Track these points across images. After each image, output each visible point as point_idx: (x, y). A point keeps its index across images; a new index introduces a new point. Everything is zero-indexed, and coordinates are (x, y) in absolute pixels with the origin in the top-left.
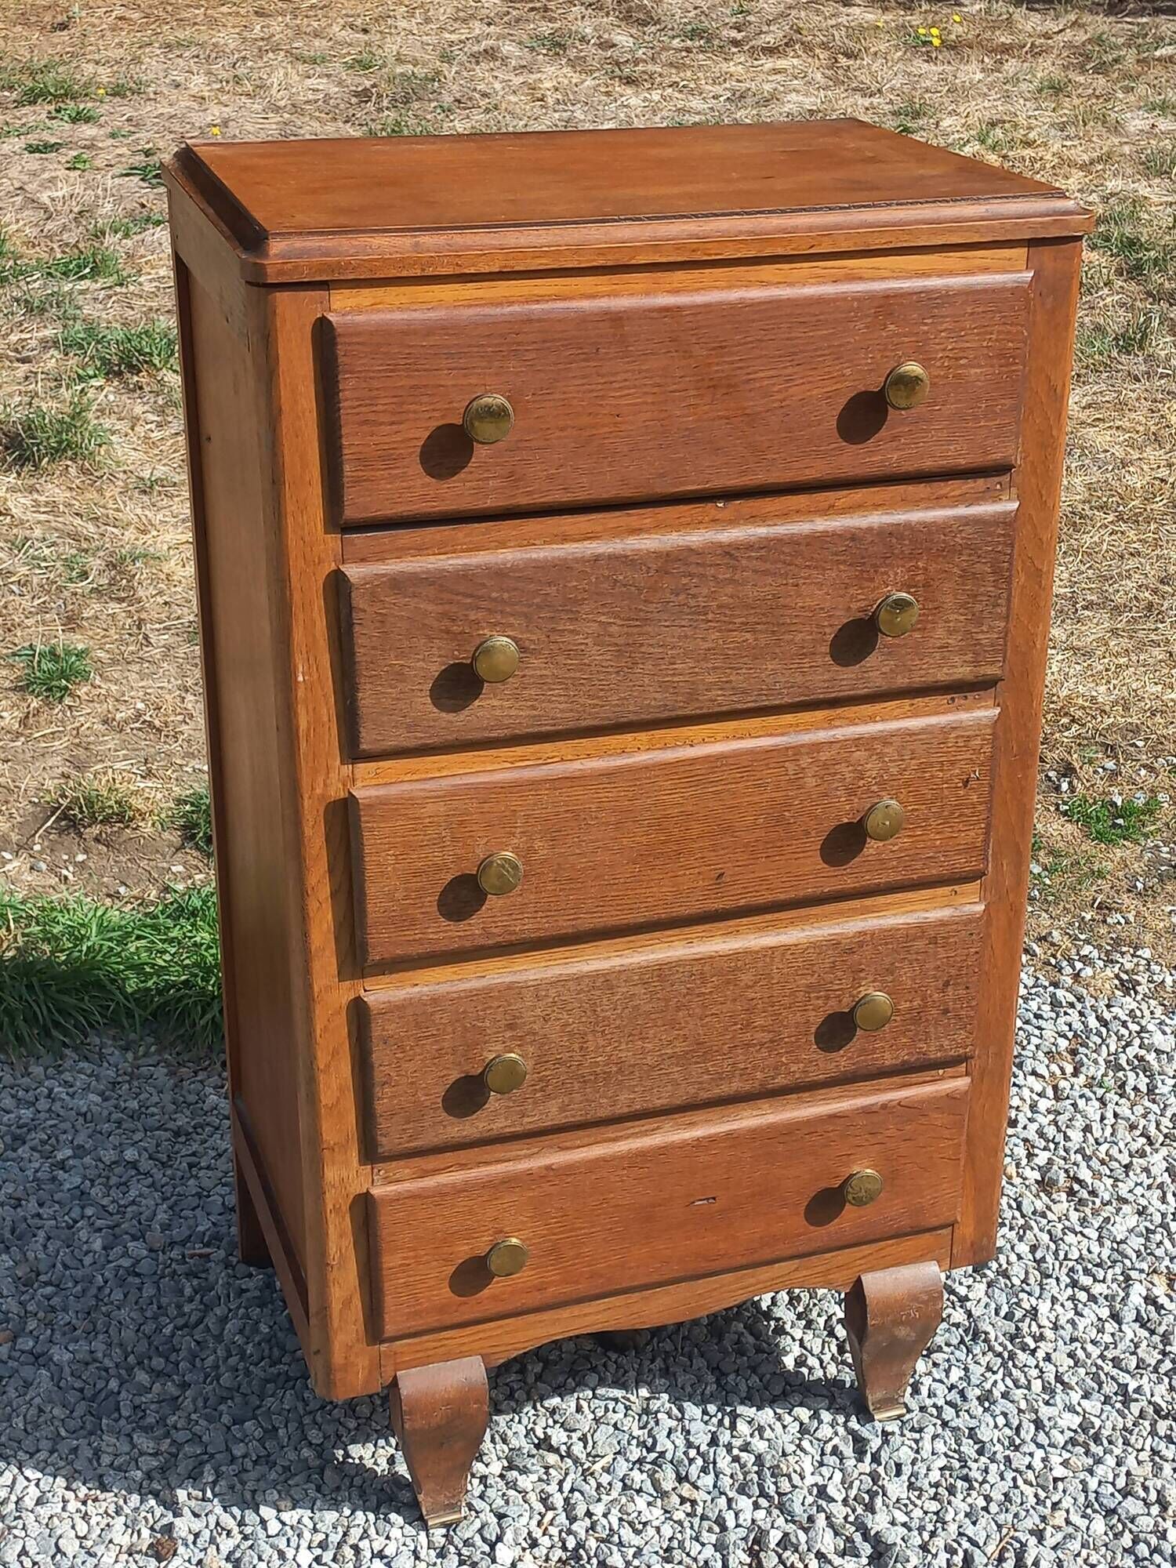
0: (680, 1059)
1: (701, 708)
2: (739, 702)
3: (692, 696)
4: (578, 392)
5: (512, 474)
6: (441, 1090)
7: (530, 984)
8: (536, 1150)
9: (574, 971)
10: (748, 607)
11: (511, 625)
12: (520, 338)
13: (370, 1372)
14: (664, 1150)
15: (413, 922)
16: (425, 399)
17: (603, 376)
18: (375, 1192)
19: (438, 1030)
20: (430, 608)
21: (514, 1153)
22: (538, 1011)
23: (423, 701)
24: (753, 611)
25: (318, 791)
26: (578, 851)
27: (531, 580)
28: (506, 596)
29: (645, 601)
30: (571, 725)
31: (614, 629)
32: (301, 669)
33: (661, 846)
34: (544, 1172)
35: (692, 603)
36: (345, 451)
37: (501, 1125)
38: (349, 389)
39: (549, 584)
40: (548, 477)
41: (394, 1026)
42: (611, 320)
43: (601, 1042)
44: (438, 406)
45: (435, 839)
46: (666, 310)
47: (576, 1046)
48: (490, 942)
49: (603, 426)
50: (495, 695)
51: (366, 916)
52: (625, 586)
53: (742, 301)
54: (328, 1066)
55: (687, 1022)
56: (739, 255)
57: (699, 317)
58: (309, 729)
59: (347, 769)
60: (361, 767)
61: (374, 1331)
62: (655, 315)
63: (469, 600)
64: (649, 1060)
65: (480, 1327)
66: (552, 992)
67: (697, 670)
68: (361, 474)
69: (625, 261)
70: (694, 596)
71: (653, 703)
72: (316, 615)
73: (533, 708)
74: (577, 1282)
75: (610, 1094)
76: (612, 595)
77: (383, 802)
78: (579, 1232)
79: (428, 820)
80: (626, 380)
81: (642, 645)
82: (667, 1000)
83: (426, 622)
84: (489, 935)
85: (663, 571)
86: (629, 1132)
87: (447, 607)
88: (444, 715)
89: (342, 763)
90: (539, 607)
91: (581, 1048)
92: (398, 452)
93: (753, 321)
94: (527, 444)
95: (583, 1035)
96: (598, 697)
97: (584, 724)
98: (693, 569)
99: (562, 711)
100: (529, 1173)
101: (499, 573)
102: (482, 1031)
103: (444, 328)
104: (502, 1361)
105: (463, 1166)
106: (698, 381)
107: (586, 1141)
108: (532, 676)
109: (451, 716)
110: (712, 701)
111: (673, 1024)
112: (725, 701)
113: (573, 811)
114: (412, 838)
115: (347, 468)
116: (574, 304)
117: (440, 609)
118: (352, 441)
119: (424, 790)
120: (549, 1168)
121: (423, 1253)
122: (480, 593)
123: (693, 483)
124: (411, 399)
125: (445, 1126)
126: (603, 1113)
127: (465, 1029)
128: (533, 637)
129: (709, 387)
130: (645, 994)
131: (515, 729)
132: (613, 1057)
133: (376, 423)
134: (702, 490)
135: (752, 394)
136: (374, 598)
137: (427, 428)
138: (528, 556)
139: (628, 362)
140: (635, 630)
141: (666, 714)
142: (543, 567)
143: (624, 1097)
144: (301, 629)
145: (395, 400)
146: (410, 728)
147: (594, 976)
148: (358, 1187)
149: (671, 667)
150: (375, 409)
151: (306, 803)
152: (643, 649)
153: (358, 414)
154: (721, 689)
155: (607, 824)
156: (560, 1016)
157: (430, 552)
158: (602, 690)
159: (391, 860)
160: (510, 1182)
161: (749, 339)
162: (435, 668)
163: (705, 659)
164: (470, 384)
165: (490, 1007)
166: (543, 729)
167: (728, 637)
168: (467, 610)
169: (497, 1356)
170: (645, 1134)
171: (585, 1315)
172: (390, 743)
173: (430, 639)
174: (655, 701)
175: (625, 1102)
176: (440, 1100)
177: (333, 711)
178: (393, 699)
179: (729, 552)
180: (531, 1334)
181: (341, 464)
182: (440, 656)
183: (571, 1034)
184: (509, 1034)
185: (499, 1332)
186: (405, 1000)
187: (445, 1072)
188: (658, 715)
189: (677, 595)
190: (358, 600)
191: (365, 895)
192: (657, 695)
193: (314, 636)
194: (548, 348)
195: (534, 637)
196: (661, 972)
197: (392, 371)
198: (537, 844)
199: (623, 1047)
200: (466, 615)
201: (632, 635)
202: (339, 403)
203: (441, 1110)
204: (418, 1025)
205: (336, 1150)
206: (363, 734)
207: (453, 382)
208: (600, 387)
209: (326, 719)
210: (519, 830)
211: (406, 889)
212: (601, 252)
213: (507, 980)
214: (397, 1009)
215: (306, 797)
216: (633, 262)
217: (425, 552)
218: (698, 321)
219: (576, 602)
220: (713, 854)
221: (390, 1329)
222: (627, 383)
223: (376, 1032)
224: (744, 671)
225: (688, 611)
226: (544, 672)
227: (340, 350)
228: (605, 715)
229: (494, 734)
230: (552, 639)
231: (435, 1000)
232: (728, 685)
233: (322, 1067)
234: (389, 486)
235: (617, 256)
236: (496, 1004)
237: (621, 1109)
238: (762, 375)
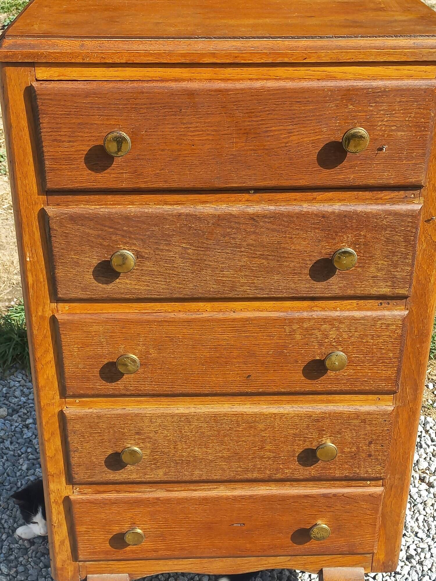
0: (227, 459)
1: (238, 295)
2: (259, 294)
3: (233, 288)
4: (170, 132)
5: (135, 172)
6: (103, 458)
7: (147, 415)
8: (155, 489)
9: (170, 412)
10: (264, 246)
11: (135, 244)
12: (137, 101)
13: (74, 573)
14: (217, 500)
15: (88, 379)
16: (87, 130)
17: (184, 124)
18: (72, 497)
19: (101, 430)
20: (91, 232)
21: (143, 489)
22: (152, 428)
23: (89, 277)
24: (266, 249)
25: (40, 314)
26: (172, 356)
27: (144, 223)
28: (131, 229)
29: (207, 239)
30: (168, 296)
31: (190, 251)
32: (28, 255)
33: (217, 359)
34: (156, 501)
35: (233, 241)
36: (45, 154)
37: (134, 477)
38: (45, 122)
39: (155, 226)
40: (155, 174)
41: (79, 426)
42: (188, 95)
43: (185, 446)
44: (94, 134)
45: (98, 342)
46: (219, 91)
47: (172, 447)
48: (128, 393)
49: (185, 150)
50: (127, 278)
51: (64, 374)
52: (196, 230)
53: (263, 88)
54: (49, 439)
55: (229, 443)
56: (262, 61)
57: (238, 96)
58: (33, 284)
59: (54, 305)
60: (61, 305)
61: (75, 556)
62: (213, 93)
63: (111, 230)
64: (210, 457)
65: (128, 562)
66: (159, 421)
67: (235, 275)
68: (55, 166)
69: (196, 61)
70: (234, 238)
71: (212, 290)
72: (34, 229)
73: (148, 286)
74: (174, 551)
75: (190, 470)
76: (189, 234)
77: (71, 322)
78: (174, 529)
79: (94, 333)
80: (197, 127)
81: (205, 260)
82: (219, 431)
83: (89, 238)
84: (127, 390)
85: (217, 225)
86: (202, 488)
87: (100, 232)
88: (100, 285)
89: (51, 302)
90: (149, 236)
91: (175, 448)
92: (73, 156)
93: (270, 99)
94: (143, 157)
95: (175, 442)
96: (182, 284)
97: (175, 296)
98: (233, 224)
99: (163, 289)
100: (148, 500)
101: (127, 218)
102: (123, 434)
103: (95, 94)
104: (139, 578)
105: (118, 492)
106: (238, 130)
107: (179, 489)
108: (146, 270)
109: (104, 286)
110: (245, 292)
111: (222, 443)
112: (251, 292)
113: (169, 337)
114: (85, 341)
115: (47, 162)
116: (167, 84)
117: (96, 233)
118: (48, 149)
119: (92, 319)
120: (158, 499)
121: (96, 527)
122: (117, 227)
123: (236, 183)
124: (79, 130)
125: (106, 474)
126: (185, 478)
127: (115, 432)
128: (145, 251)
129: (244, 133)
130: (207, 427)
131: (138, 295)
132: (191, 454)
133: (60, 141)
134: (241, 187)
135: (269, 138)
136: (61, 224)
137: (88, 145)
138: (143, 210)
139: (198, 118)
140: (201, 253)
141: (219, 296)
142: (151, 217)
143: (197, 472)
144: (27, 236)
145: (70, 130)
146: (83, 289)
147: (181, 416)
148: (65, 494)
149: (221, 273)
150: (60, 133)
151: (34, 319)
152: (206, 263)
153: (51, 136)
154: (249, 286)
155: (187, 345)
156: (163, 432)
157: (93, 204)
158: (184, 281)
159: (76, 350)
160: (138, 502)
161: (267, 109)
162: (94, 262)
163: (240, 270)
164: (110, 124)
165: (127, 424)
166: (153, 296)
167: (252, 261)
168: (111, 234)
169: (136, 575)
170: (210, 490)
171: (180, 565)
172: (73, 296)
173: (92, 247)
174: (213, 288)
175: (197, 474)
176: (103, 462)
177: (45, 276)
178: (74, 275)
179: (253, 218)
180: (153, 568)
181: (44, 160)
182: (97, 256)
183: (169, 440)
184: (137, 437)
185: (137, 565)
186: (84, 415)
187: (106, 450)
188: (214, 296)
189: (224, 237)
190: (53, 226)
191: (64, 364)
192: (214, 286)
193: (34, 240)
194: (153, 108)
195: (147, 251)
196: (216, 418)
197: (68, 114)
198: (152, 351)
199: (196, 450)
200: (110, 237)
201: (200, 254)
202: (40, 129)
203: (104, 466)
204: (91, 427)
205: (55, 476)
206: (59, 290)
207: (102, 123)
208: (183, 130)
209: (42, 280)
210: (141, 343)
211: (84, 364)
212: (183, 55)
213: (136, 412)
214: (80, 418)
215: (33, 315)
216: (201, 62)
217: (91, 204)
218: (237, 98)
219: (169, 236)
220: (244, 365)
221: (81, 557)
222: (198, 129)
223: (70, 427)
224: (261, 278)
225: (230, 245)
226: (153, 269)
227: (39, 102)
228: (187, 292)
229: (128, 297)
230: (157, 253)
231: (99, 417)
232: (252, 285)
233: (46, 439)
234: (69, 173)
235: (192, 58)
236: (130, 422)
237: (195, 478)
238: (274, 128)
